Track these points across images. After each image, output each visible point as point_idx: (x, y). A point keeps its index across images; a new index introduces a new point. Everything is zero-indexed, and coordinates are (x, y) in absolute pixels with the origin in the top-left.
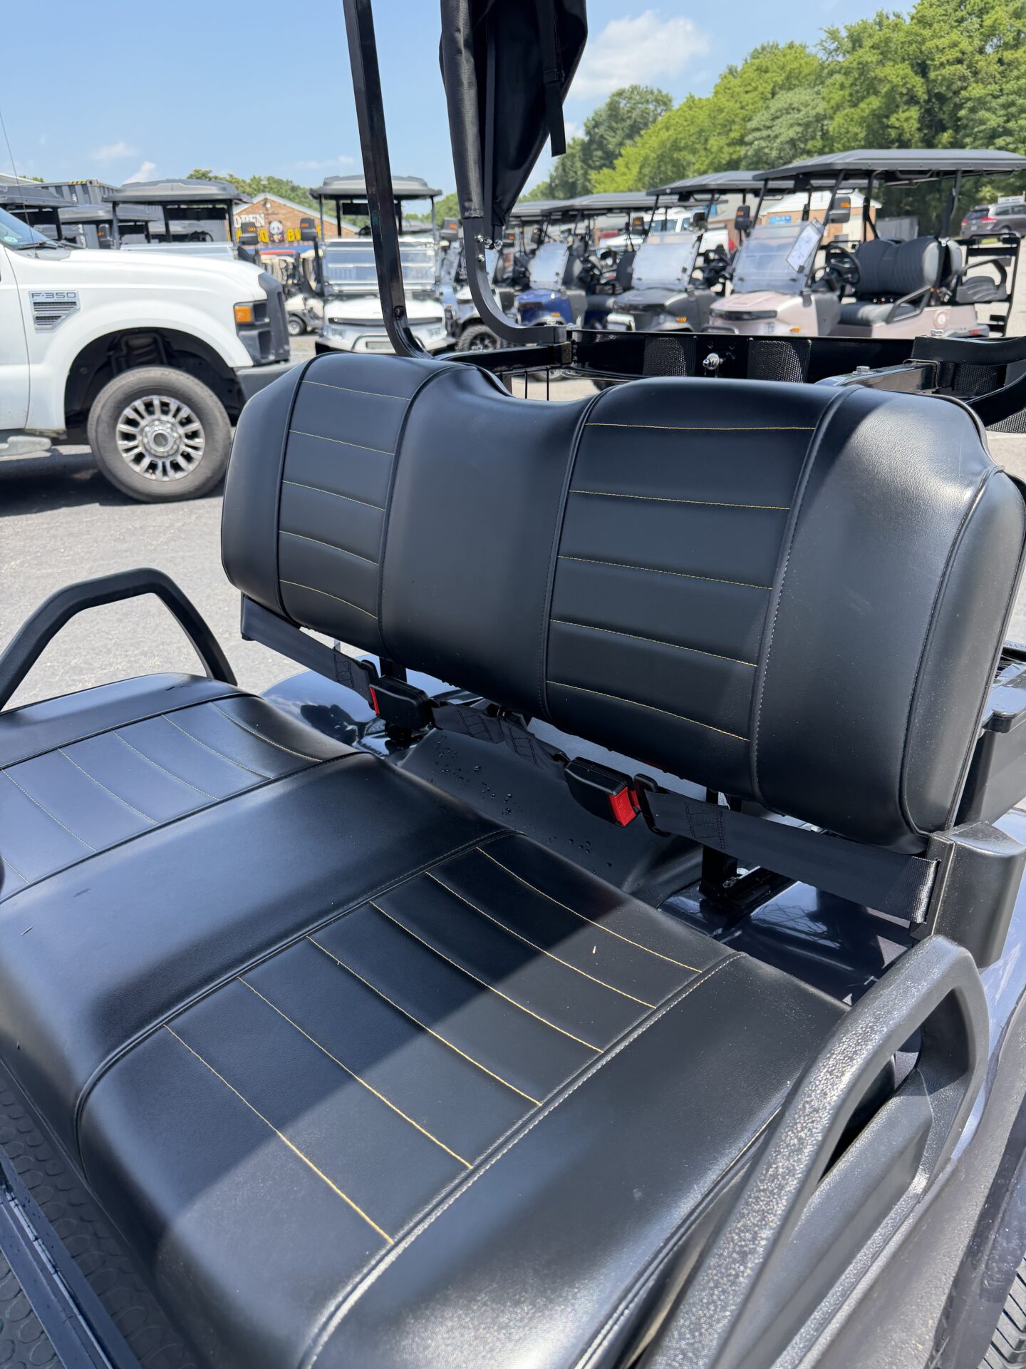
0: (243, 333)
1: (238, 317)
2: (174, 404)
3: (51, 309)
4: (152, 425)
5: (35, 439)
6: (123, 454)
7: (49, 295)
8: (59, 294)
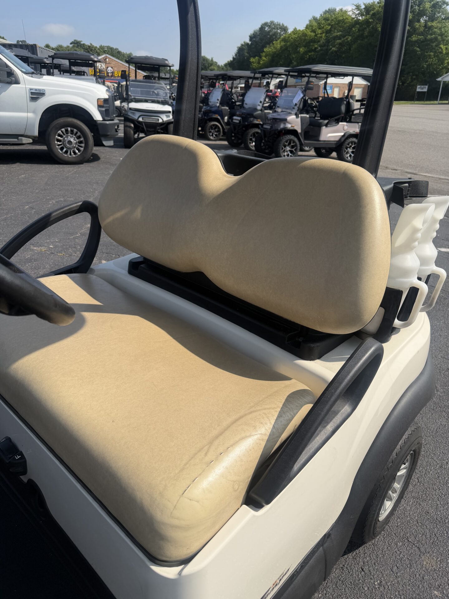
0: (100, 109)
1: (99, 103)
2: (75, 130)
3: (36, 95)
4: (67, 137)
5: (28, 139)
6: (57, 147)
7: (36, 90)
8: (39, 90)
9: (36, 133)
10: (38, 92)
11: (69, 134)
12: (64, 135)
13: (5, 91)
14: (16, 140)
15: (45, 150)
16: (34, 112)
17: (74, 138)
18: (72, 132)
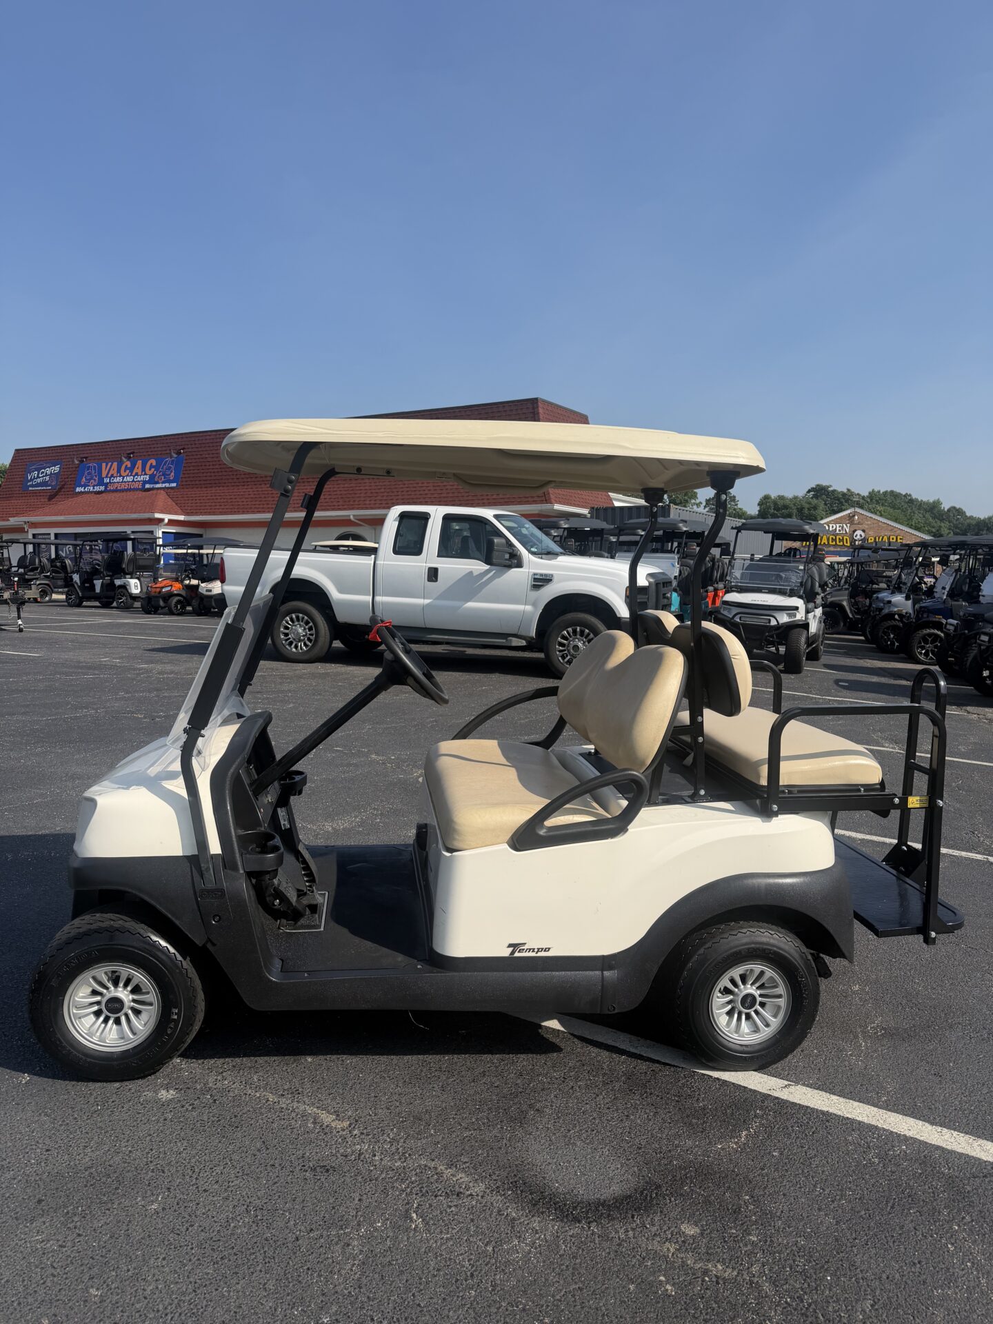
1: (628, 593)
2: (586, 631)
3: (541, 581)
4: (573, 640)
5: (520, 640)
6: (558, 653)
7: (541, 575)
8: (546, 575)
9: (533, 634)
10: (544, 577)
11: (578, 636)
12: (570, 637)
13: (499, 577)
14: (504, 641)
15: (542, 658)
16: (534, 604)
17: (584, 642)
18: (582, 633)
